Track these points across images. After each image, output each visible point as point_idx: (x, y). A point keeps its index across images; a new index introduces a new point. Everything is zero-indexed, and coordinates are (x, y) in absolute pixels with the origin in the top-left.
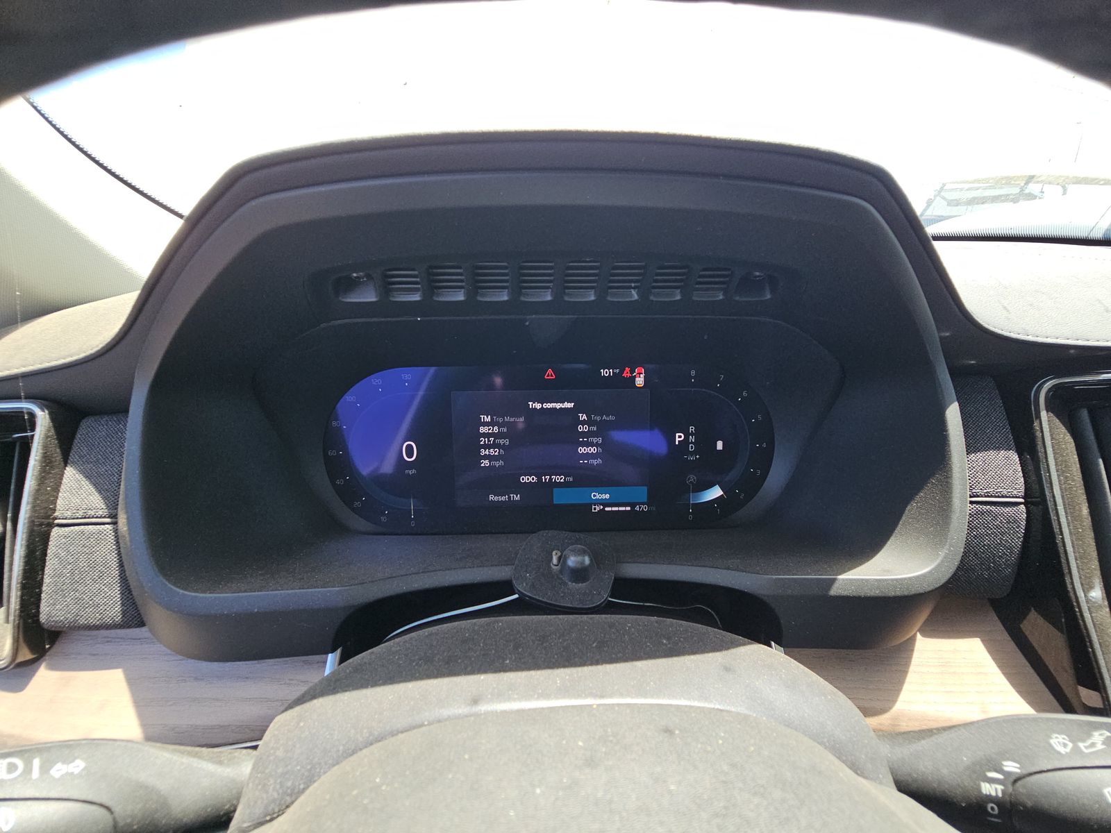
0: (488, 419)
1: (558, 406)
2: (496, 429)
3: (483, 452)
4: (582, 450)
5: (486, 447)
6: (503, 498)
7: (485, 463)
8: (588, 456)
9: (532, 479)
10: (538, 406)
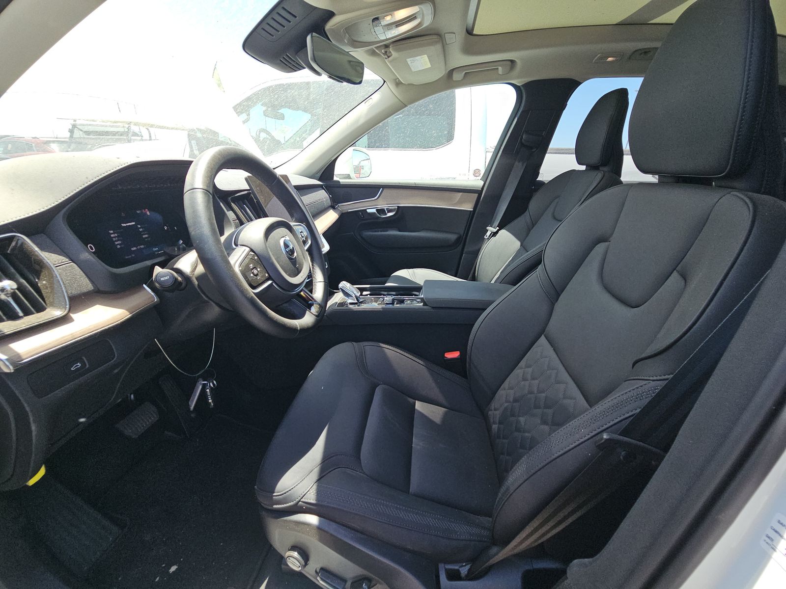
0: (112, 232)
1: (131, 224)
2: (116, 235)
3: (116, 243)
4: (144, 236)
5: (116, 241)
6: (130, 257)
7: (119, 247)
8: (146, 238)
9: (135, 248)
10: (125, 225)
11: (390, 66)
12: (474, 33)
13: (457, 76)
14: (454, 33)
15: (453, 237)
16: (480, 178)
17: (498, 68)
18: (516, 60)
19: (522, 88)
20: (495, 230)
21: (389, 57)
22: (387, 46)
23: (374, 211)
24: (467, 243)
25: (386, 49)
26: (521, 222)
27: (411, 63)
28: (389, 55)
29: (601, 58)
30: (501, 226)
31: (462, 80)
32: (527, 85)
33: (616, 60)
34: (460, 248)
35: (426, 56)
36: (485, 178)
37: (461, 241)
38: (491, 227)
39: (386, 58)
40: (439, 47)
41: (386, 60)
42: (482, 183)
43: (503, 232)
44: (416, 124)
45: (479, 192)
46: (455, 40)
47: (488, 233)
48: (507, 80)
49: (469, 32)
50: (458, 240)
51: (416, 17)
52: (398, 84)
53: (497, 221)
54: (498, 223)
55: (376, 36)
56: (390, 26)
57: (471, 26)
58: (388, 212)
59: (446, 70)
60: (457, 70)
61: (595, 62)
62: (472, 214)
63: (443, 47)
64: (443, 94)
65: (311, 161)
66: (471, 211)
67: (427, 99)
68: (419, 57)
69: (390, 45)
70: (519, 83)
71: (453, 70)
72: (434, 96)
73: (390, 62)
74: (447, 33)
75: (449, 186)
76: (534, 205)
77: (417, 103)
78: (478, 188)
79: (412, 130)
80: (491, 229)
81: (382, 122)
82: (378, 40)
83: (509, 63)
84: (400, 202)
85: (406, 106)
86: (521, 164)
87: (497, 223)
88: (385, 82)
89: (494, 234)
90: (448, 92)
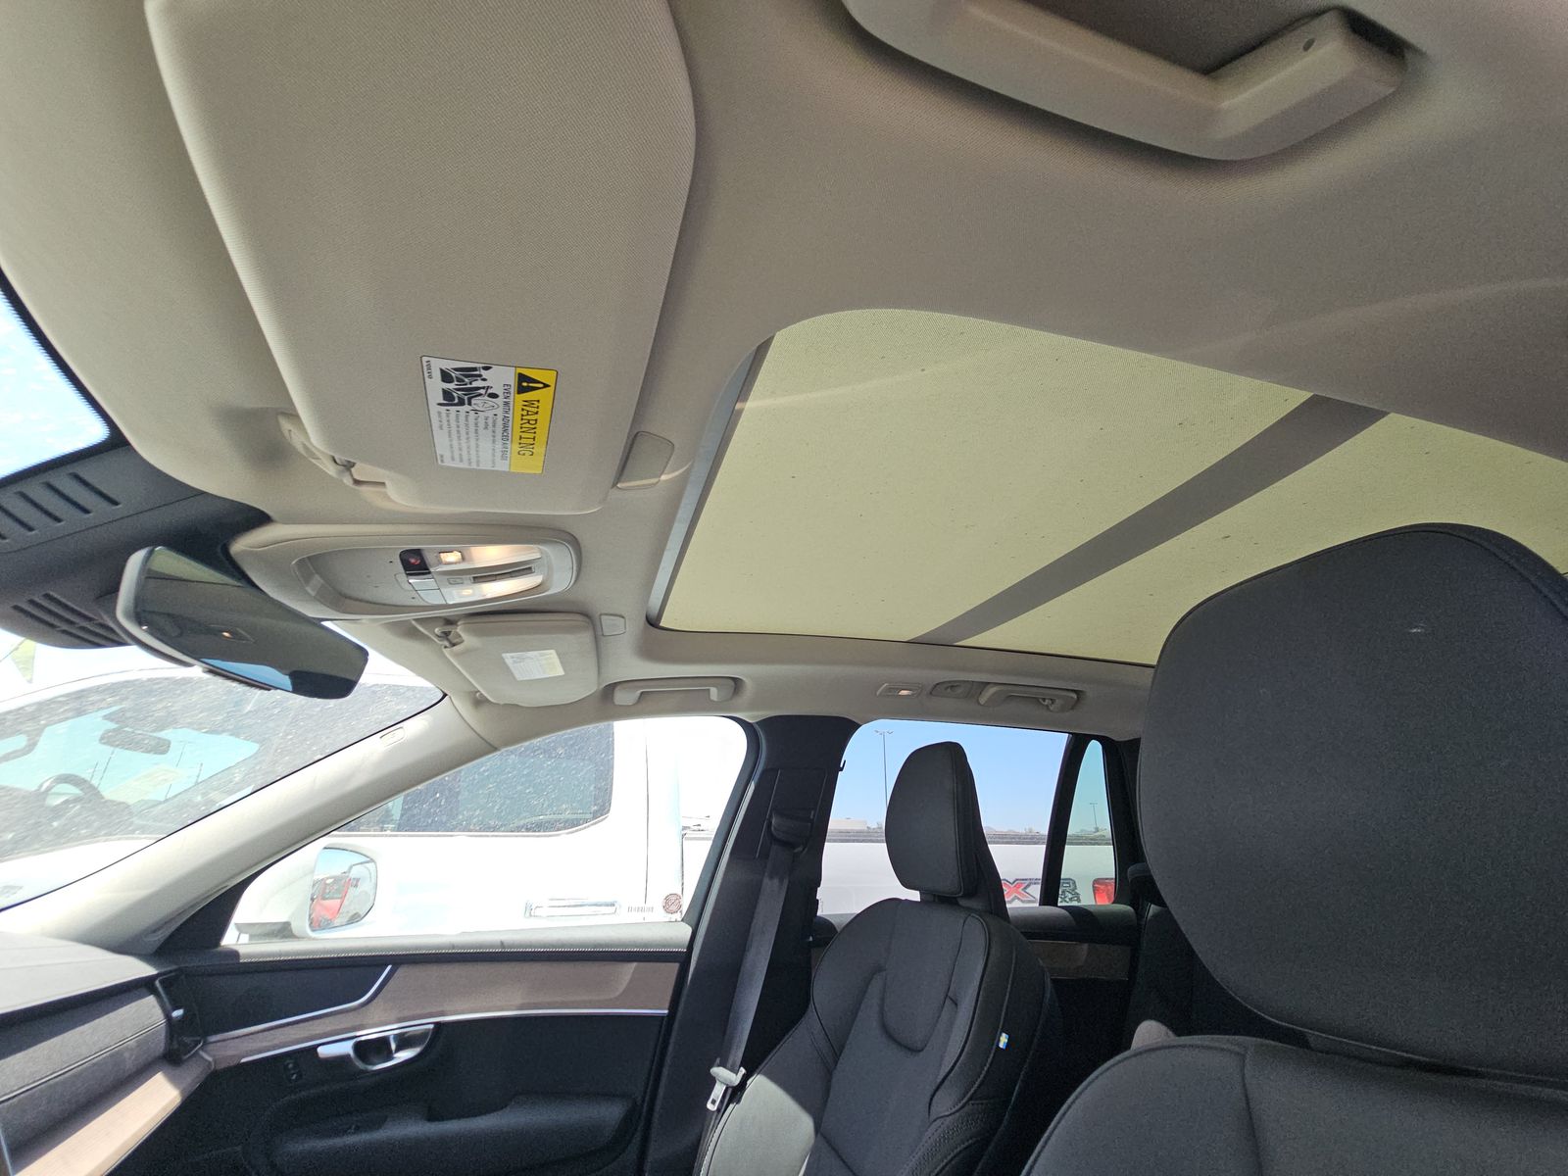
11: (458, 666)
12: (662, 624)
13: (622, 697)
14: (623, 617)
15: (609, 1113)
16: (678, 916)
17: (709, 690)
18: (744, 679)
19: (757, 727)
20: (735, 1079)
21: (454, 645)
22: (449, 622)
23: (346, 1048)
24: (653, 1135)
25: (447, 628)
26: (801, 1043)
27: (515, 662)
28: (455, 641)
29: (889, 689)
30: (752, 1065)
31: (634, 705)
32: (769, 723)
33: (913, 695)
34: (631, 1153)
35: (553, 651)
36: (694, 917)
37: (638, 1123)
38: (725, 1067)
39: (446, 647)
40: (586, 637)
41: (446, 652)
42: (687, 931)
43: (759, 1083)
44: (519, 788)
45: (683, 958)
46: (624, 632)
47: (718, 1091)
48: (729, 710)
49: (653, 622)
50: (628, 1120)
51: (530, 568)
52: (479, 702)
53: (738, 1047)
54: (740, 1054)
55: (414, 594)
56: (456, 576)
57: (657, 612)
58: (399, 1048)
59: (599, 684)
60: (625, 685)
61: (880, 694)
62: (665, 1024)
63: (597, 640)
64: (592, 728)
65: (143, 893)
66: (661, 1018)
67: (553, 737)
68: (536, 653)
69: (459, 620)
70: (751, 718)
71: (615, 685)
72: (569, 731)
73: (456, 655)
74: (606, 614)
75: (600, 946)
76: (827, 988)
77: (527, 743)
78: (679, 947)
79: (508, 802)
80: (725, 1076)
81: (427, 783)
82: (417, 602)
83: (732, 683)
84: (447, 1008)
85: (495, 749)
86: (776, 881)
87: (738, 1053)
88: (445, 695)
89: (735, 1093)
90: (602, 725)
